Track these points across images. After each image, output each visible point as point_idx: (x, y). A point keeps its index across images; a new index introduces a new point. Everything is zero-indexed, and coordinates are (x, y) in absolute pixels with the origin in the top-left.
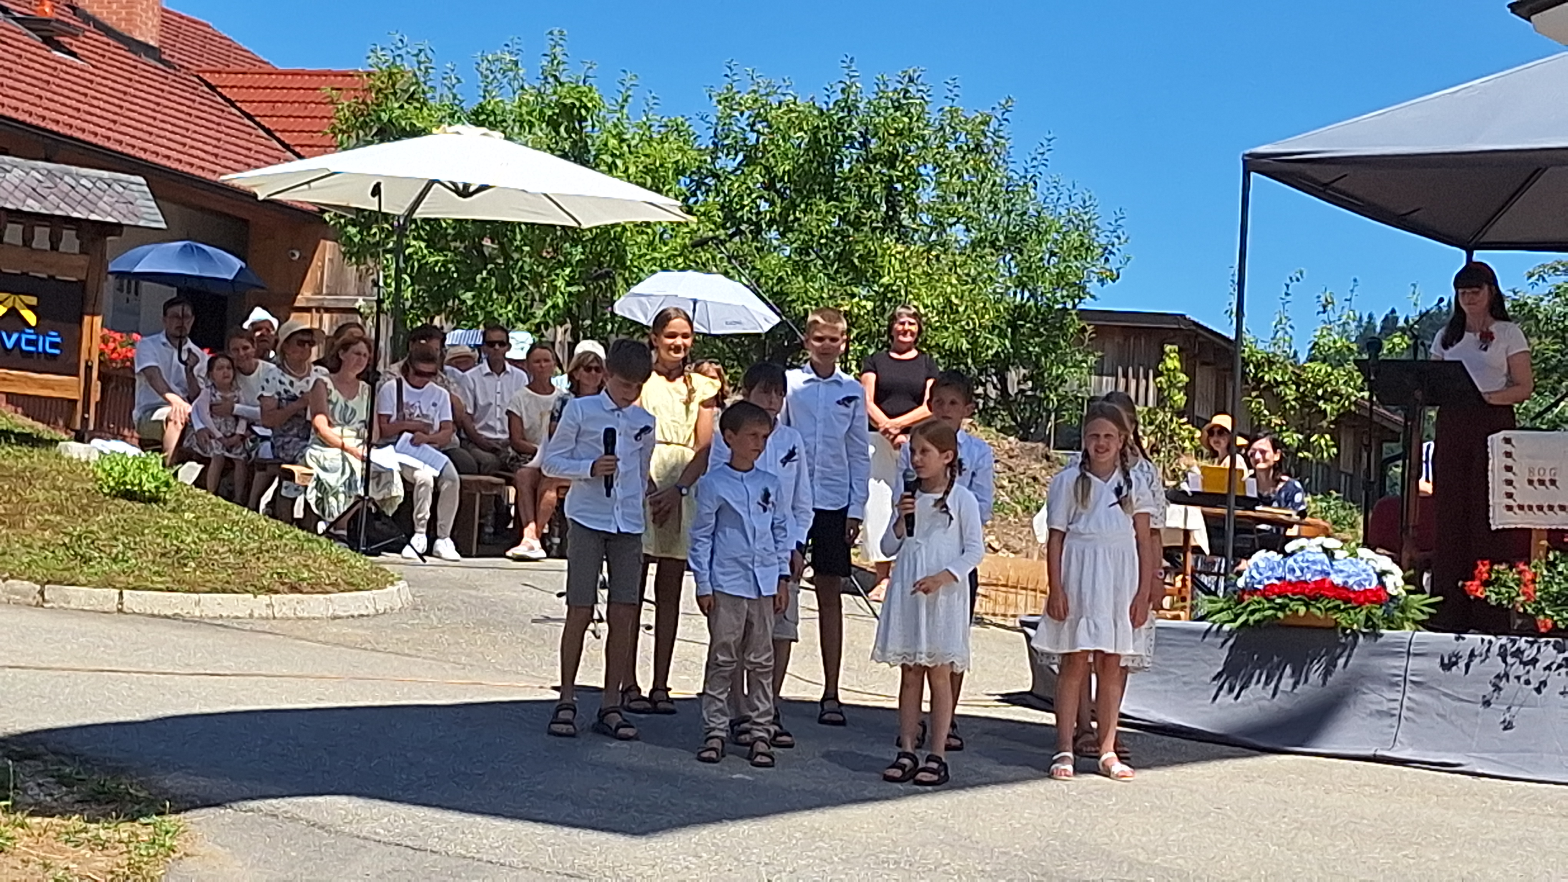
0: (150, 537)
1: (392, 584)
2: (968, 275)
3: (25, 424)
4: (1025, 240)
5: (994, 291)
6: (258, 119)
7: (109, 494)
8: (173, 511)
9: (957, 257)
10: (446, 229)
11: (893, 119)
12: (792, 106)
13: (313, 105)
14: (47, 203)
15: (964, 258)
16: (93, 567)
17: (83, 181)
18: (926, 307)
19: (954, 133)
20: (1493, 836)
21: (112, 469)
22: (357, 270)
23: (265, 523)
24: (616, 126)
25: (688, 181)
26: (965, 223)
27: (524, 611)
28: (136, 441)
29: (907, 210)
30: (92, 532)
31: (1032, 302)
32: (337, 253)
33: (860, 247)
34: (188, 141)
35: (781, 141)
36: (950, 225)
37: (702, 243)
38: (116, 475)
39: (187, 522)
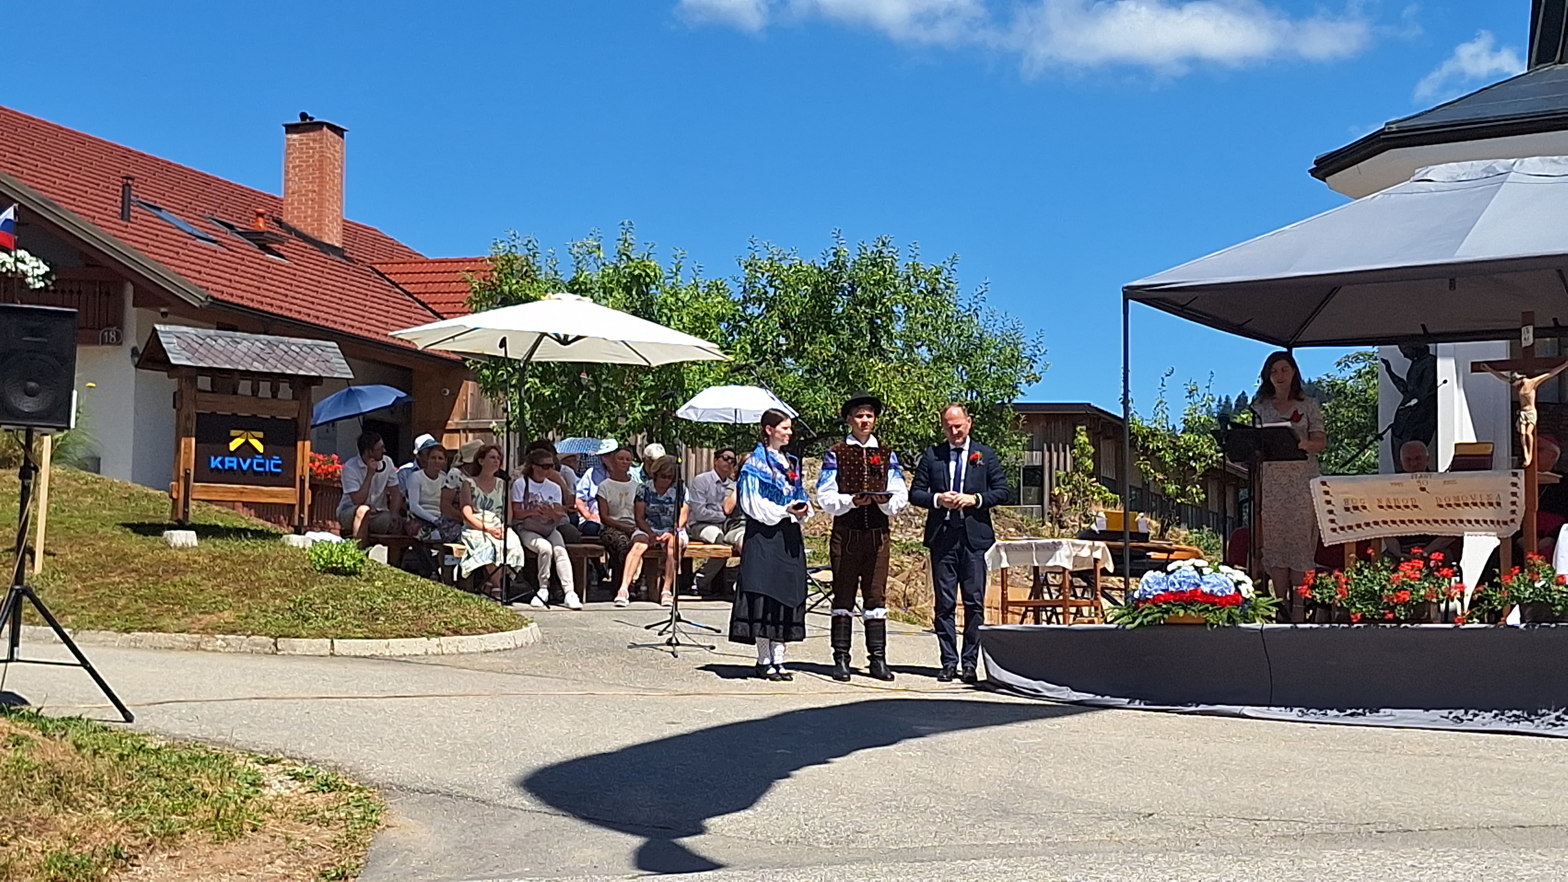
0: (351, 601)
1: (526, 625)
2: (931, 382)
3: (259, 524)
4: (971, 355)
5: (951, 392)
6: (415, 296)
7: (320, 571)
8: (367, 580)
9: (923, 370)
10: (554, 368)
11: (872, 273)
12: (799, 267)
13: (455, 284)
14: (267, 365)
15: (928, 370)
16: (311, 624)
17: (293, 347)
18: (902, 408)
19: (917, 281)
20: (1326, 768)
21: (322, 552)
22: (492, 401)
23: (433, 586)
24: (672, 288)
25: (726, 325)
26: (928, 346)
27: (622, 640)
28: (338, 532)
29: (885, 338)
30: (309, 599)
31: (979, 399)
32: (476, 390)
33: (853, 366)
34: (366, 314)
35: (792, 294)
36: (918, 347)
37: (739, 369)
38: (325, 557)
39: (377, 588)
